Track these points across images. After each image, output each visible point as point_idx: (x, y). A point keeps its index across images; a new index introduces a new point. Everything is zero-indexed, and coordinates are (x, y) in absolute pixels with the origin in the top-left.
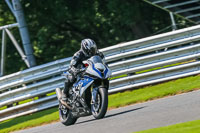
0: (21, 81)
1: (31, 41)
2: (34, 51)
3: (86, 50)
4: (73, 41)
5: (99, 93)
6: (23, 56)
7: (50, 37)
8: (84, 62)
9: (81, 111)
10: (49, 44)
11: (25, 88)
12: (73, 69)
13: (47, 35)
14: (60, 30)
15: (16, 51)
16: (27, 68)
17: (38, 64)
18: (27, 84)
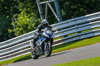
0: (55, 29)
1: (60, 9)
2: (62, 14)
3: (44, 25)
4: (82, 9)
5: (48, 45)
6: (56, 16)
7: (70, 7)
8: (42, 30)
9: (40, 52)
10: (69, 10)
11: (57, 32)
12: (37, 33)
13: (69, 6)
14: (75, 3)
15: (53, 14)
16: (58, 22)
17: (63, 21)
18: (58, 30)
